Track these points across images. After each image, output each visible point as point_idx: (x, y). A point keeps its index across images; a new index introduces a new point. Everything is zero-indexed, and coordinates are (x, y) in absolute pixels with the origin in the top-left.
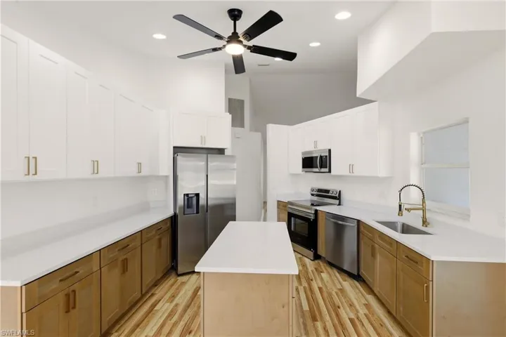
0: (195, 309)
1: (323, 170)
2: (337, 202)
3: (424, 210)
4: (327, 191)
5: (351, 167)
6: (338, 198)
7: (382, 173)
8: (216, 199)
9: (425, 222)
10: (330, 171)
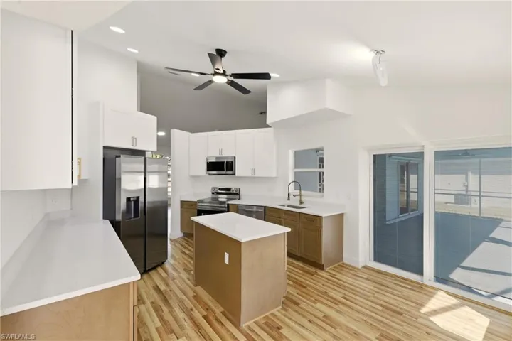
0: (174, 298)
1: (228, 172)
2: (237, 196)
3: (300, 195)
4: (229, 189)
5: (253, 170)
6: (237, 194)
7: (274, 175)
8: (153, 202)
9: (301, 203)
10: (235, 174)
